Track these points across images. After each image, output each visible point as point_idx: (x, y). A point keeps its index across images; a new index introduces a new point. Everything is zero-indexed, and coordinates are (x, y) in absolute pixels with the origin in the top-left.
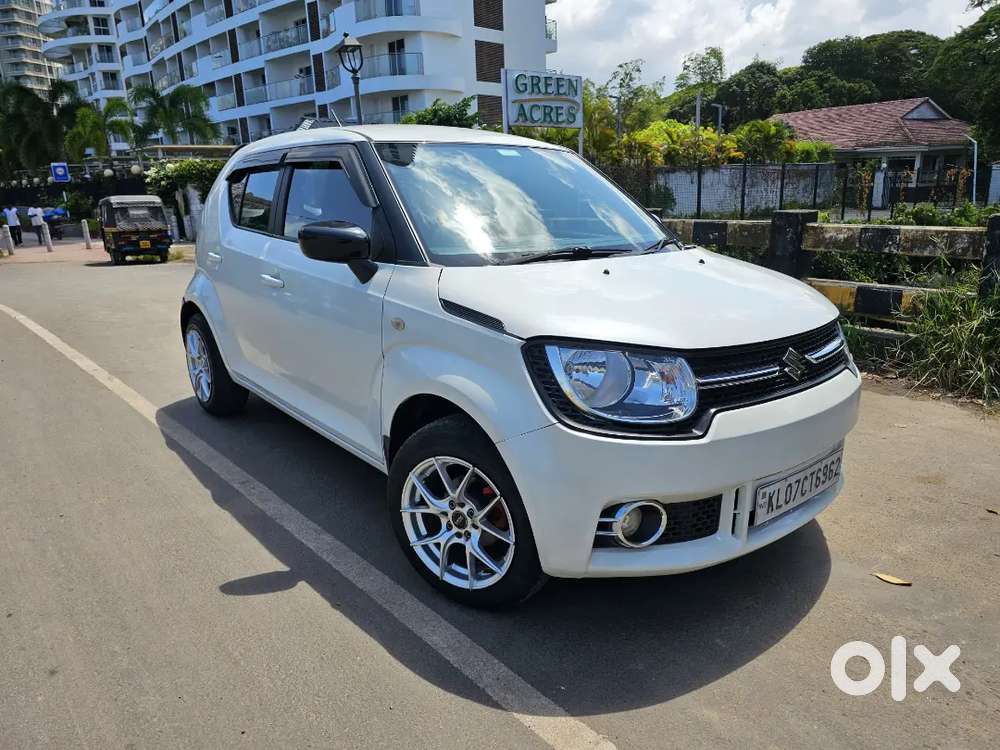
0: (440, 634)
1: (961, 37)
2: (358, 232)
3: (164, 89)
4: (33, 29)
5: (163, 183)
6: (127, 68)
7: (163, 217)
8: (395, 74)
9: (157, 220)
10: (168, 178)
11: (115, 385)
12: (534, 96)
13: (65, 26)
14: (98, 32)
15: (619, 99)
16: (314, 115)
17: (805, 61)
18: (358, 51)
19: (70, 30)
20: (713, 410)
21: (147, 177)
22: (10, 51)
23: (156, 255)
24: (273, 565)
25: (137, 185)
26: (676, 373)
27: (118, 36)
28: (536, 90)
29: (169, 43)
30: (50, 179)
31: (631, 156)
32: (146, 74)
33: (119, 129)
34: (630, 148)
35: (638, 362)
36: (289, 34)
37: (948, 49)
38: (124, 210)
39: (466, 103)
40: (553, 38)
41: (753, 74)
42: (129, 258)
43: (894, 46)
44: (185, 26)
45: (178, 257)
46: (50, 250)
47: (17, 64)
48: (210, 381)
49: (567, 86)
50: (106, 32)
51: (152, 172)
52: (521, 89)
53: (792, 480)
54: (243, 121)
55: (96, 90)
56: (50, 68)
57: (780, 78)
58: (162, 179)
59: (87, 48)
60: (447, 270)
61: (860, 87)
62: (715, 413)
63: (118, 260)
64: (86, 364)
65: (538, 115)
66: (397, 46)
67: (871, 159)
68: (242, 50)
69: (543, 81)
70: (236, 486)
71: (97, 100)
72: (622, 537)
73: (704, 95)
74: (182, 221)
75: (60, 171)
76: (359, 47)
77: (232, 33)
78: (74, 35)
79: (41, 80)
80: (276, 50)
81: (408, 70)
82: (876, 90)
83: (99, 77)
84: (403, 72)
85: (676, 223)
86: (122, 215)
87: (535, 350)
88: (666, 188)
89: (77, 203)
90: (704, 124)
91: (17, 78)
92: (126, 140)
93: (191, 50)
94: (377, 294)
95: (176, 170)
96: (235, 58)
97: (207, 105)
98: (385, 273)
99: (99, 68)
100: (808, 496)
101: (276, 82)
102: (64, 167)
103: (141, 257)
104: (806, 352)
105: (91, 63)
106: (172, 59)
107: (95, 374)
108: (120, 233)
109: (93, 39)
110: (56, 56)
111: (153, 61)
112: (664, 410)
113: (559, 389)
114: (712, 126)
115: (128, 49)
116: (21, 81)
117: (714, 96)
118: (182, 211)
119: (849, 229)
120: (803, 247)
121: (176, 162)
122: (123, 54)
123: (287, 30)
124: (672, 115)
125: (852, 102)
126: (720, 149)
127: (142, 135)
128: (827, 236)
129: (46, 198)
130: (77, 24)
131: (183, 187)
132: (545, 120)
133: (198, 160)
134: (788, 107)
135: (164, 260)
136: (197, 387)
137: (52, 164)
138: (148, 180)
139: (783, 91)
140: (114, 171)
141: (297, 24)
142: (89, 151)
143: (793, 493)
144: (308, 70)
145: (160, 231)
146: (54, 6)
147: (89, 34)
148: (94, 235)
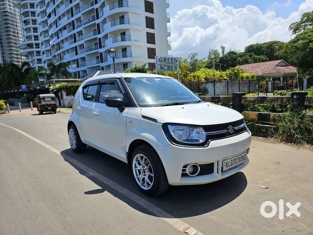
0: (143, 202)
1: (290, 42)
2: (119, 99)
3: (55, 63)
4: (17, 47)
5: (55, 90)
6: (44, 58)
7: (55, 100)
8: (124, 57)
9: (53, 101)
10: (56, 89)
11: (47, 146)
12: (165, 63)
13: (27, 46)
14: (36, 48)
15: (190, 63)
16: (100, 70)
17: (245, 50)
18: (114, 53)
19: (28, 47)
20: (210, 140)
21: (50, 89)
22: (9, 53)
23: (53, 111)
24: (98, 187)
25: (47, 91)
26: (201, 132)
27: (42, 49)
28: (165, 61)
29: (57, 50)
30: (20, 90)
31: (194, 79)
32: (50, 59)
33: (42, 75)
34: (194, 77)
35: (191, 129)
36: (93, 47)
37: (287, 46)
38: (44, 98)
39: (145, 65)
40: (170, 46)
41: (230, 55)
42: (44, 113)
43: (271, 46)
44: (62, 45)
45: (59, 112)
46: (20, 111)
47: (11, 57)
48: (76, 143)
49: (174, 60)
50: (39, 48)
51: (52, 87)
52: (161, 61)
53: (232, 159)
54: (79, 72)
55: (35, 64)
56: (21, 58)
57: (238, 55)
58: (55, 89)
59: (33, 52)
60: (143, 108)
61: (262, 58)
62: (210, 141)
63: (41, 113)
64: (38, 141)
65: (166, 68)
66: (124, 50)
67: (267, 78)
68: (79, 52)
69: (167, 59)
70: (85, 170)
71: (35, 67)
72: (188, 173)
73: (215, 61)
74: (60, 101)
75: (24, 88)
76: (115, 51)
77: (76, 47)
78: (29, 49)
79: (18, 62)
80: (89, 51)
81: (128, 56)
82: (267, 58)
83: (36, 61)
84: (126, 57)
85: (206, 97)
86: (43, 100)
87: (165, 126)
88: (206, 88)
89: (28, 97)
90: (216, 69)
91: (11, 61)
92: (44, 78)
93: (64, 52)
94: (125, 115)
95: (59, 87)
96: (77, 54)
97: (69, 67)
98: (127, 110)
99: (36, 58)
100: (237, 164)
101: (89, 61)
102: (25, 87)
103: (48, 112)
104: (235, 127)
105: (34, 57)
106: (58, 55)
107: (41, 144)
108: (42, 105)
109: (35, 50)
110: (24, 54)
111: (52, 56)
112: (198, 140)
113: (171, 136)
114: (219, 70)
115: (45, 52)
116: (12, 62)
117: (219, 61)
118: (61, 99)
119: (254, 97)
120: (242, 103)
121: (59, 84)
122: (43, 53)
123: (92, 46)
124: (206, 67)
125: (259, 62)
126: (221, 76)
127: (49, 77)
128: (248, 99)
129: (19, 96)
130: (30, 46)
131: (61, 91)
132: (168, 69)
133: (66, 83)
134: (241, 64)
135: (55, 113)
136: (72, 145)
137: (22, 86)
138: (50, 90)
139: (239, 59)
140: (40, 87)
141: (95, 44)
142: (33, 82)
143: (233, 163)
144: (98, 57)
145: (54, 104)
146: (23, 40)
147: (33, 48)
148: (34, 106)
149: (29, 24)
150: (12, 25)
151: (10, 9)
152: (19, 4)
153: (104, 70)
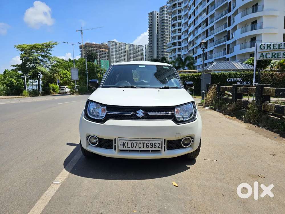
6: (182, 53)
8: (252, 47)
12: (268, 50)
14: (178, 45)
16: (225, 61)
19: (173, 46)
27: (182, 46)
28: (269, 48)
29: (192, 46)
32: (186, 54)
44: (196, 41)
49: (283, 46)
50: (180, 45)
52: (262, 48)
53: (133, 142)
54: (206, 64)
59: (175, 49)
62: (109, 120)
66: (253, 39)
68: (208, 45)
69: (272, 45)
72: (89, 142)
77: (207, 42)
80: (217, 44)
93: (196, 47)
96: (206, 48)
101: (216, 53)
105: (176, 53)
106: (192, 50)
109: (177, 47)
110: (169, 52)
111: (188, 51)
115: (183, 48)
122: (182, 50)
123: (221, 39)
130: (174, 44)
141: (224, 37)
143: (135, 146)
144: (225, 49)
146: (171, 40)
149: (176, 27)
150: (167, 29)
151: (167, 17)
152: (171, 12)
153: (229, 61)
